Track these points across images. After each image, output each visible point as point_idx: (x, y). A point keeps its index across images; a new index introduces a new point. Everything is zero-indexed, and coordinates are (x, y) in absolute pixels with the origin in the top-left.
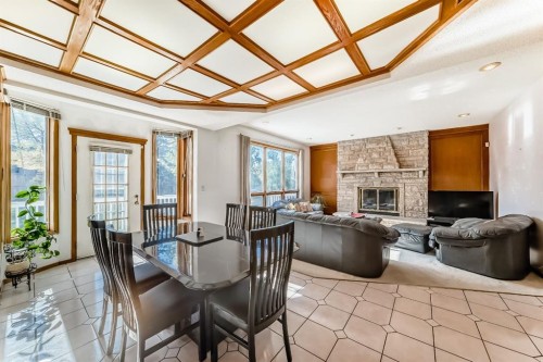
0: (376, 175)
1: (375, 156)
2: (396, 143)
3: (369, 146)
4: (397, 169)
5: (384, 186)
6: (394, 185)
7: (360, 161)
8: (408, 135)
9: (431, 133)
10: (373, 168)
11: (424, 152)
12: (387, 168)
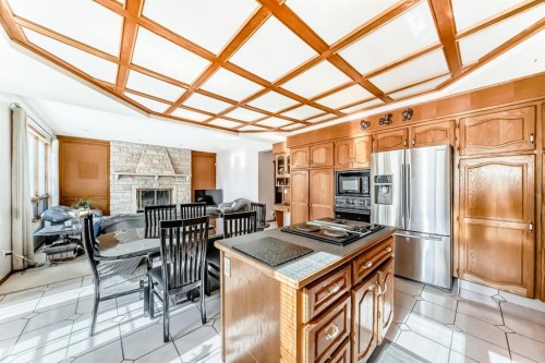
0: (156, 178)
1: (155, 162)
2: (171, 154)
3: (149, 152)
4: (174, 174)
5: (161, 188)
6: (169, 187)
7: (141, 164)
8: (180, 150)
9: (193, 152)
10: (154, 172)
11: (189, 164)
12: (166, 173)
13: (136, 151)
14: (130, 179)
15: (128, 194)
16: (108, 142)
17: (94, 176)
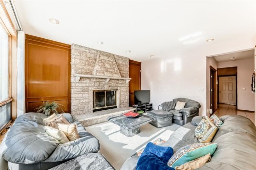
0: (108, 80)
1: (107, 66)
2: (117, 61)
4: (120, 78)
6: (115, 88)
9: (130, 60)
12: (115, 76)
13: (92, 56)
14: (88, 81)
15: (86, 95)
16: (70, 46)
17: (57, 78)
